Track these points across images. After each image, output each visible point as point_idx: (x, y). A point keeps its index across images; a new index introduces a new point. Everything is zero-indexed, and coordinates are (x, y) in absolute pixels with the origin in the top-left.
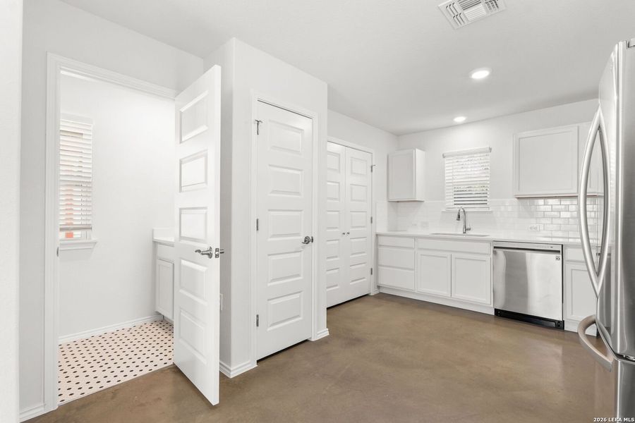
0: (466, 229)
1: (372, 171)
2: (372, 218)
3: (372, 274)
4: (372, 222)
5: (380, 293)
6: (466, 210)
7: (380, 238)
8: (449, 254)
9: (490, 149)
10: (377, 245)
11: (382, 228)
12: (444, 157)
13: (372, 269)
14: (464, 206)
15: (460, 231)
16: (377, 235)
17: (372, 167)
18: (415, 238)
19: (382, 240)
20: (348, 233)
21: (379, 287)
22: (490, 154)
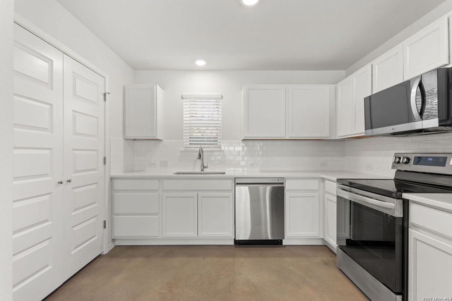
0: (204, 167)
1: (105, 99)
2: (105, 159)
3: (105, 227)
4: (105, 163)
5: (116, 247)
6: (203, 150)
7: (115, 181)
8: (195, 193)
9: (222, 96)
10: (112, 190)
11: (117, 170)
12: (182, 98)
13: (105, 222)
14: (202, 146)
15: (198, 170)
16: (111, 179)
17: (105, 95)
18: (160, 179)
19: (118, 184)
20: (69, 181)
21: (114, 240)
22: (221, 101)
